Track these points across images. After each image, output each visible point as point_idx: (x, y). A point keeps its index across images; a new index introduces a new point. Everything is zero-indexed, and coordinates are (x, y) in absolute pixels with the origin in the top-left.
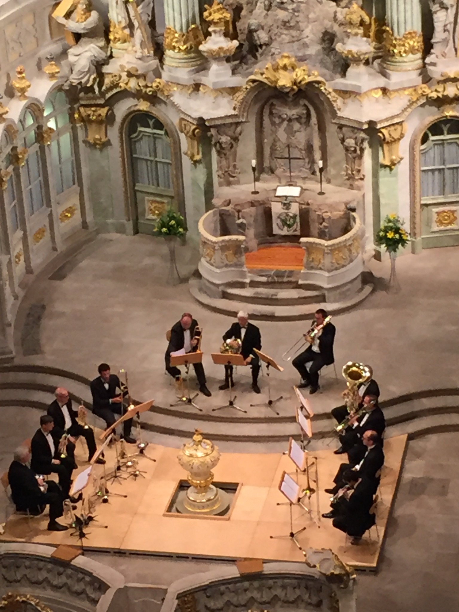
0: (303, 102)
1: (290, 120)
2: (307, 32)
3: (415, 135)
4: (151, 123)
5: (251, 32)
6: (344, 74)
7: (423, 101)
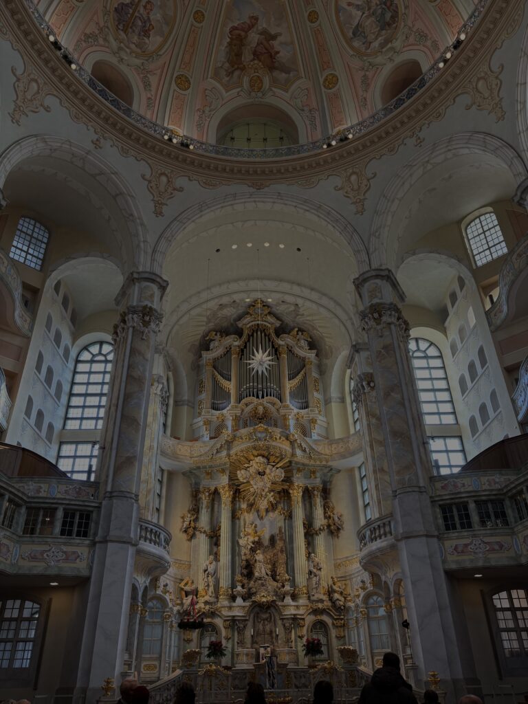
0: (269, 611)
1: (264, 620)
2: (269, 587)
3: (308, 626)
4: (210, 629)
5: (250, 589)
6: (283, 601)
7: (311, 610)
